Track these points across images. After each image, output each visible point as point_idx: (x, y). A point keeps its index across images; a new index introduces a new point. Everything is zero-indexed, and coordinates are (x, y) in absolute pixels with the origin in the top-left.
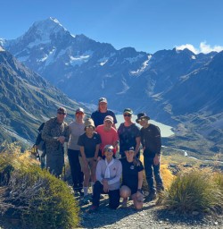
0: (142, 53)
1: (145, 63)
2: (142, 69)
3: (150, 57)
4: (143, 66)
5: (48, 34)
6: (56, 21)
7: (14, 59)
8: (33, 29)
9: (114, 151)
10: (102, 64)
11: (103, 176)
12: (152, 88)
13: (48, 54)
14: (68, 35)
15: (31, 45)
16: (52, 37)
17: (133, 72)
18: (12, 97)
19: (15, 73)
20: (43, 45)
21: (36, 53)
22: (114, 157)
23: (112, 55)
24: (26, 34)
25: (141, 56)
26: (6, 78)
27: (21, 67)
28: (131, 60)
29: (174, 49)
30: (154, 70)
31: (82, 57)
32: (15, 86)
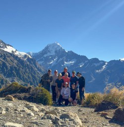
0: (102, 61)
1: (104, 67)
2: (102, 70)
3: (106, 63)
4: (102, 68)
5: (54, 50)
6: (58, 44)
7: (36, 62)
8: (47, 48)
9: (68, 85)
10: (81, 66)
11: (63, 93)
12: (107, 80)
13: (53, 60)
14: (64, 51)
15: (45, 56)
16: (56, 52)
17: (97, 71)
18: (34, 81)
19: (36, 69)
20: (51, 56)
21: (47, 60)
22: (68, 87)
23: (86, 62)
24: (43, 50)
25: (101, 63)
26: (32, 71)
27: (40, 66)
28: (96, 65)
29: (120, 60)
30: (109, 71)
31: (71, 62)
32: (36, 76)
